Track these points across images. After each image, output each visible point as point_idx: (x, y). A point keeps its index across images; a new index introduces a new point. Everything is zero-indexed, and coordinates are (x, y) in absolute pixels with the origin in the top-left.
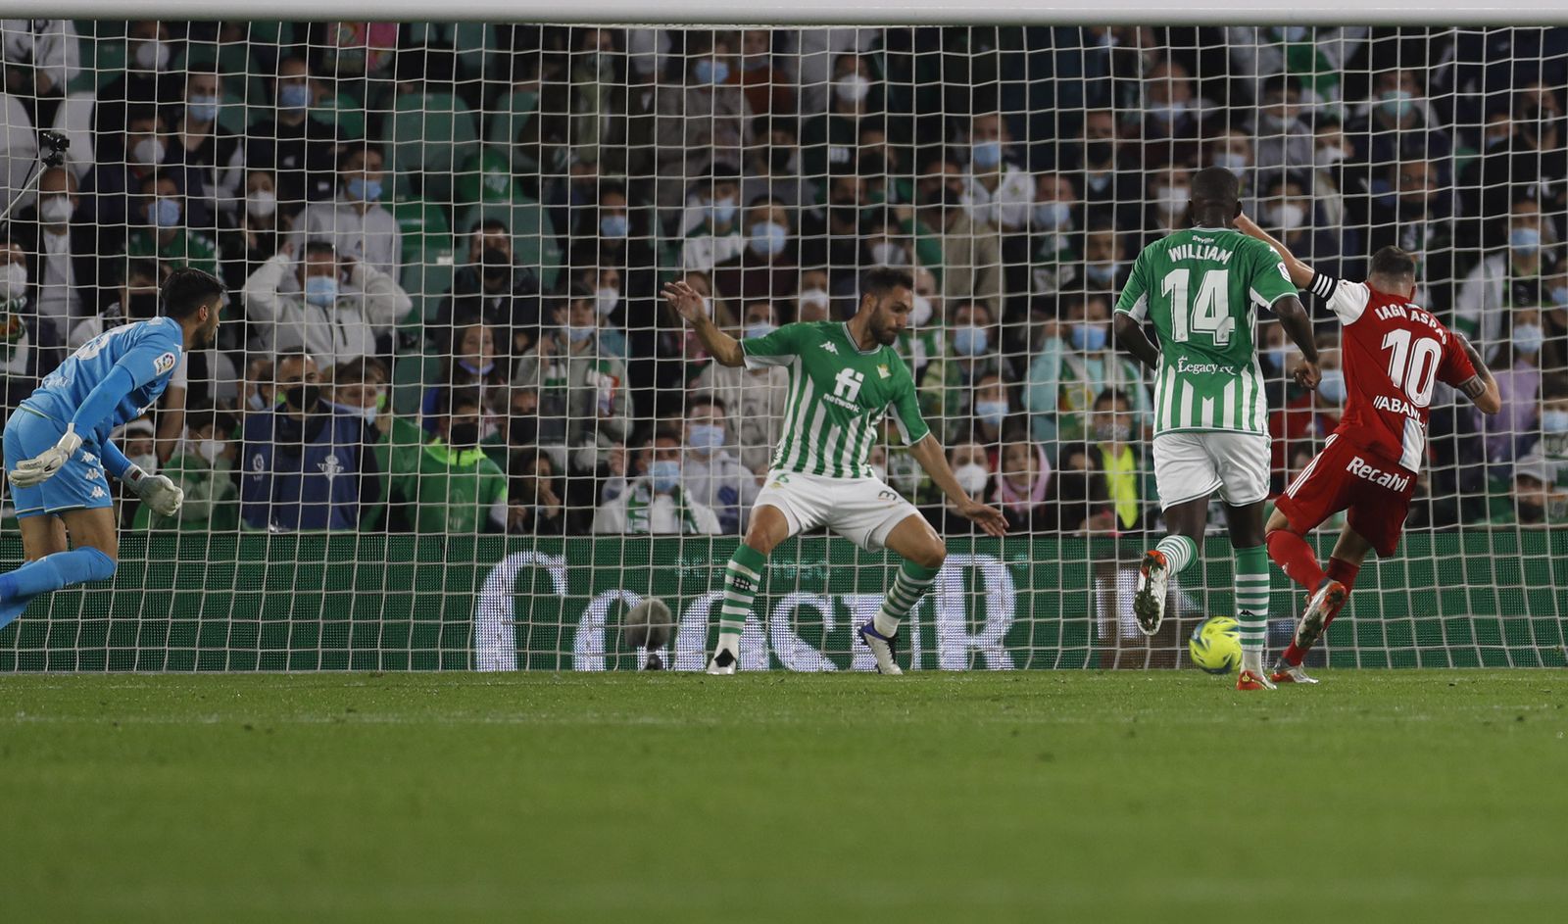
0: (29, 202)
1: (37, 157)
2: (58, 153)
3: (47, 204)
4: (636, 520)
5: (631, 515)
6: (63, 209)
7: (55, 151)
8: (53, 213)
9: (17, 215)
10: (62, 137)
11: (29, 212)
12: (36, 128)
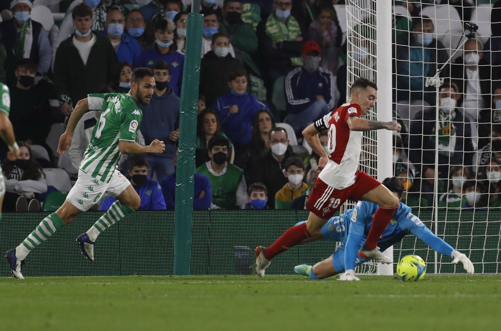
0: (460, 55)
1: (463, 34)
2: (473, 32)
3: (467, 56)
6: (475, 58)
7: (472, 31)
8: (469, 60)
9: (454, 61)
10: (475, 25)
11: (459, 60)
12: (463, 21)
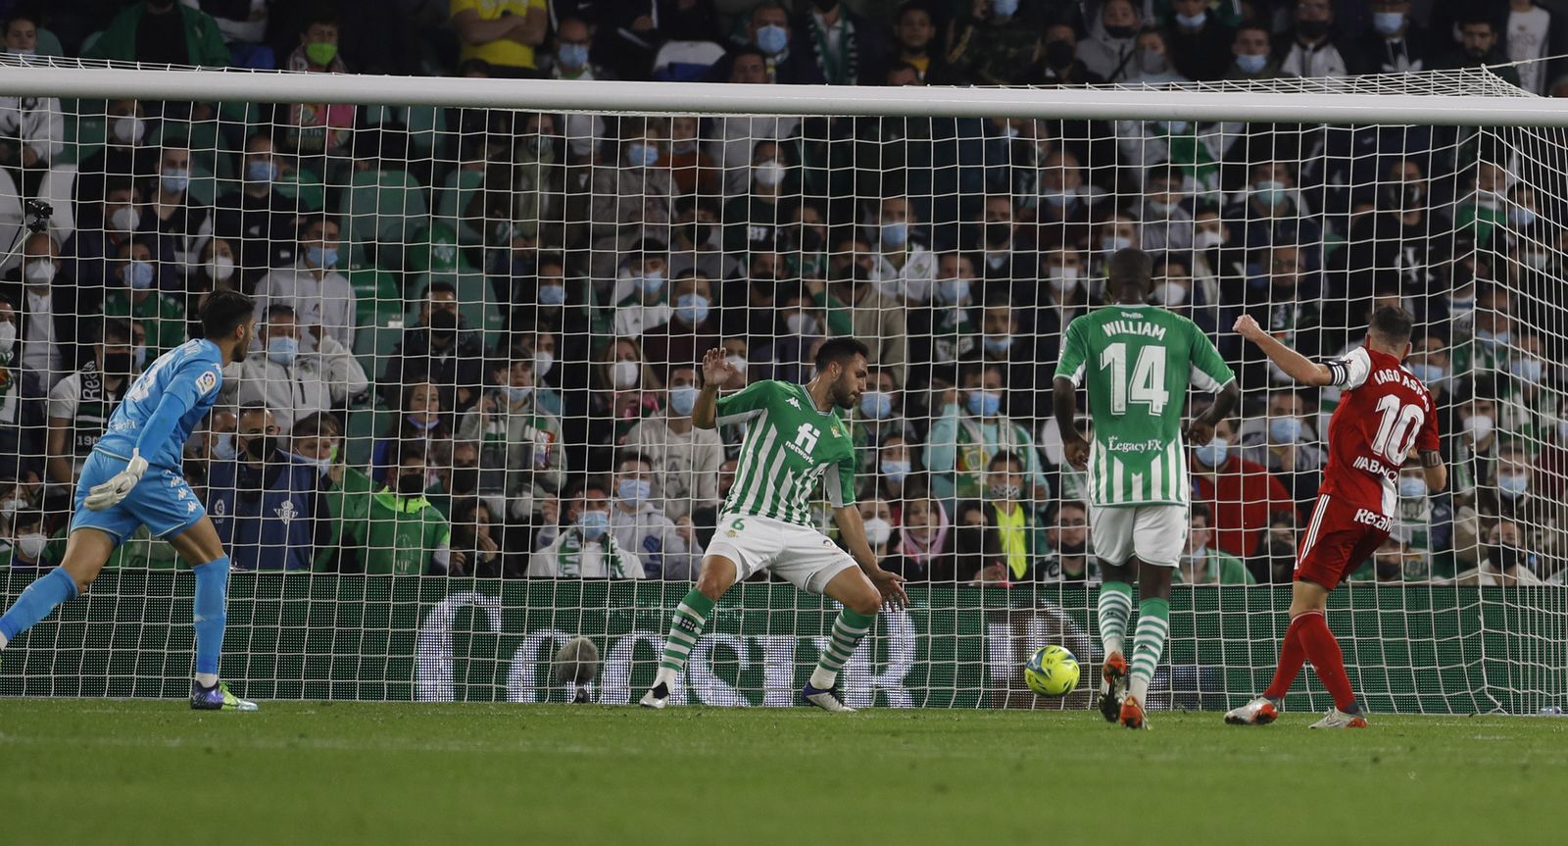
0: (15, 265)
1: (22, 223)
2: (42, 220)
3: (31, 266)
4: (567, 565)
5: (562, 560)
6: (46, 271)
7: (39, 217)
8: (36, 276)
10: (46, 205)
11: (14, 273)
12: (23, 197)
